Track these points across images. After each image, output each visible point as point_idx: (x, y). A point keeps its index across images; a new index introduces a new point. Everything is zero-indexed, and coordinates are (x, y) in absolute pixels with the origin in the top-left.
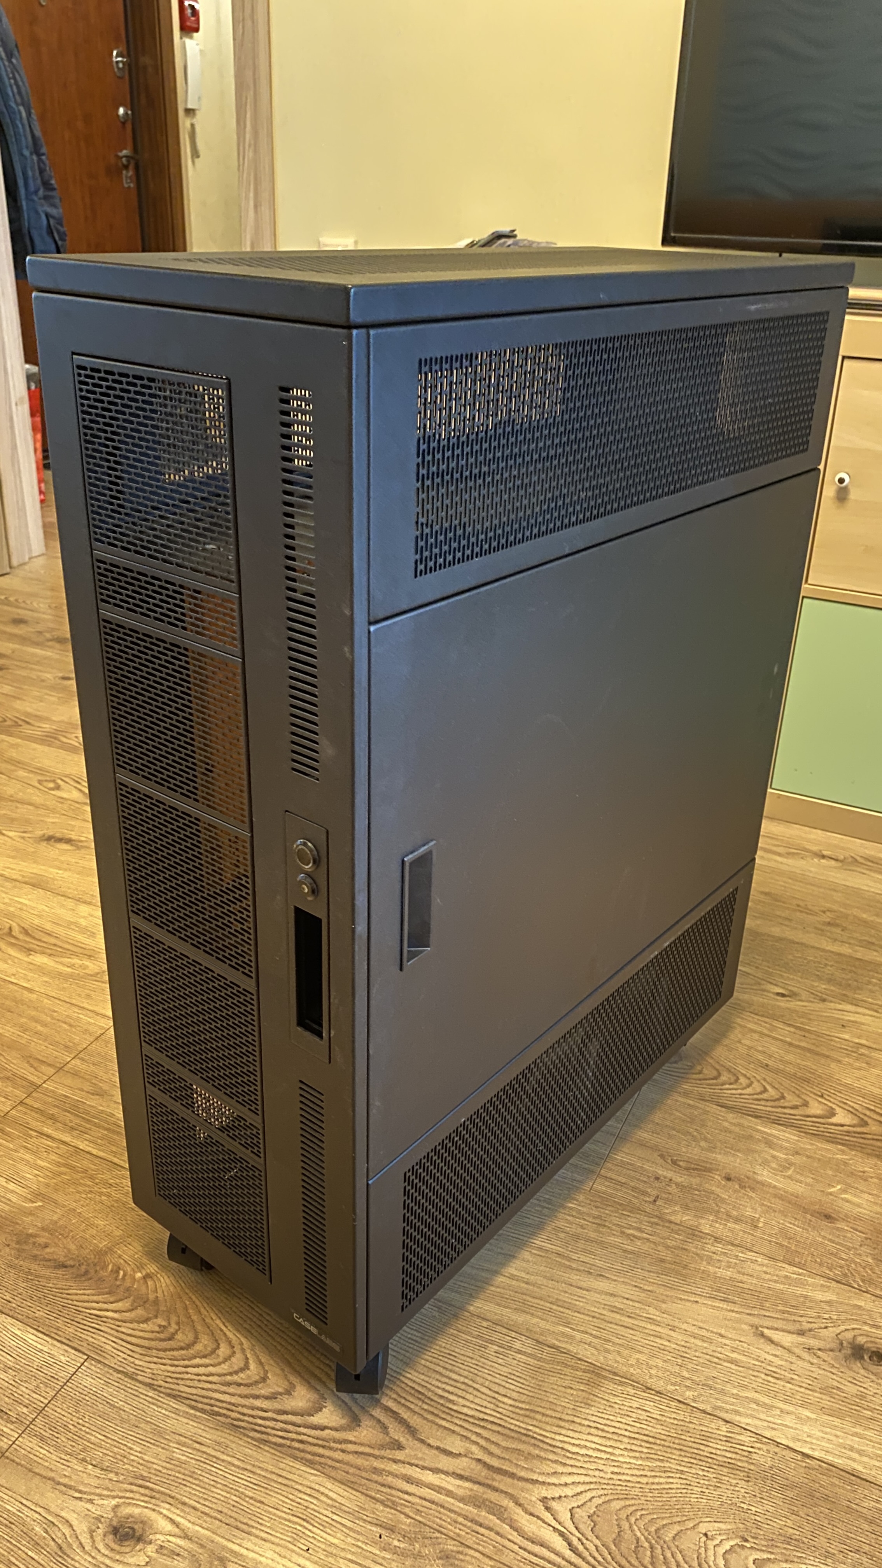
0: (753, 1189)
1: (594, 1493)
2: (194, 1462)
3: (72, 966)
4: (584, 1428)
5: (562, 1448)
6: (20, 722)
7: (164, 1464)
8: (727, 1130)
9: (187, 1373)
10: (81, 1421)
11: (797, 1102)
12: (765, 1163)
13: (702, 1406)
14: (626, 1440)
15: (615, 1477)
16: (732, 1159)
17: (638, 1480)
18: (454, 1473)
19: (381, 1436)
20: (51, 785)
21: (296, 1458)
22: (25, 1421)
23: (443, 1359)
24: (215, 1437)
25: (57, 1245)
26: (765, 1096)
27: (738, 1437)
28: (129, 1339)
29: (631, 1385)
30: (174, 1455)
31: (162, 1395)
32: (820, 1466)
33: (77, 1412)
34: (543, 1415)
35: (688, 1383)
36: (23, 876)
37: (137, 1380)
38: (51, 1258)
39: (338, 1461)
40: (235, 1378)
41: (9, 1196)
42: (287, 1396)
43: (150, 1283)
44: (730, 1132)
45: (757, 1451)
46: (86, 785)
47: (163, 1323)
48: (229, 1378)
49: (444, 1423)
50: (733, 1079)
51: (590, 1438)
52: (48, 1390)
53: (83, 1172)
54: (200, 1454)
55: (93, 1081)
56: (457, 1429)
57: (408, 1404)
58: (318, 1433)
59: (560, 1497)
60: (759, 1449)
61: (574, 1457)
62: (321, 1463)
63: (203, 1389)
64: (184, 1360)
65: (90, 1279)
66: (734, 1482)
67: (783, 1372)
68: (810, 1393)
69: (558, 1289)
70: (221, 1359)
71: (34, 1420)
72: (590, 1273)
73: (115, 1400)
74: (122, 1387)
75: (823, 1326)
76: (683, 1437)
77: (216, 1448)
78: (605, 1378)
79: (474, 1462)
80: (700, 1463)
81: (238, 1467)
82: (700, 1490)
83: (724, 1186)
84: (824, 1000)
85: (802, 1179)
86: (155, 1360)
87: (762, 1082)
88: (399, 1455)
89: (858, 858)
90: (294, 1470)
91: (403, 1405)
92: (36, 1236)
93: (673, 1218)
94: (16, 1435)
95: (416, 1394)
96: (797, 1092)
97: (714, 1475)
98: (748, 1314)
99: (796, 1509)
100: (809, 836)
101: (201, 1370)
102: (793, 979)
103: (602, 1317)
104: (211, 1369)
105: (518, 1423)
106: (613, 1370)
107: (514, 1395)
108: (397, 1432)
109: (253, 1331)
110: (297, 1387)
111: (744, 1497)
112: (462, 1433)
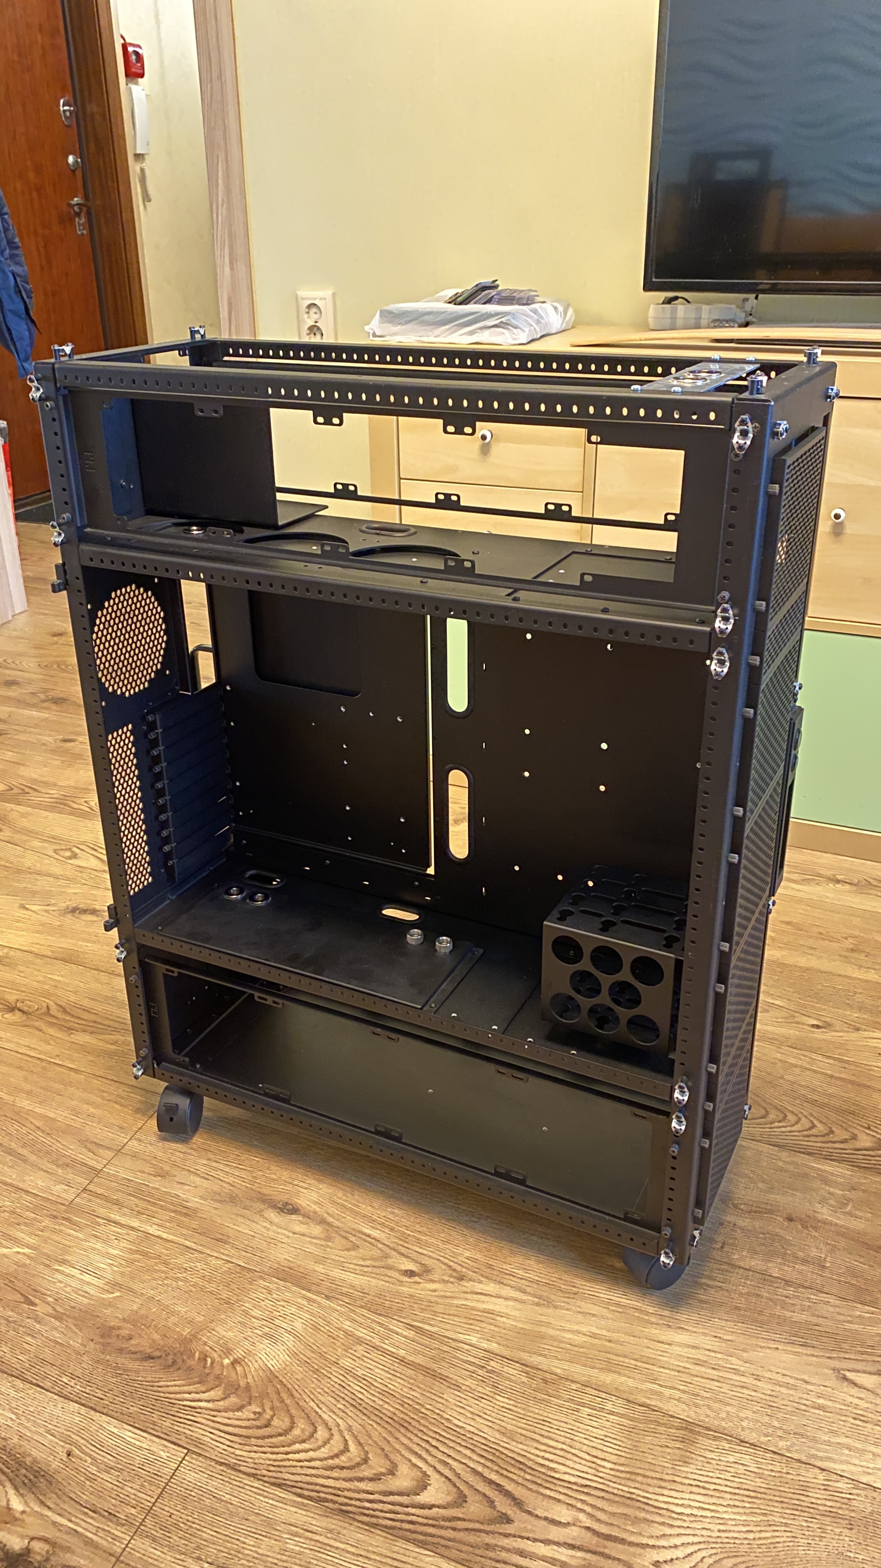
0: (815, 1228)
1: (704, 1553)
2: (308, 1551)
3: (115, 1043)
4: (685, 1487)
5: (667, 1510)
6: (27, 790)
7: (279, 1557)
8: (782, 1170)
9: (289, 1460)
10: (190, 1518)
11: (847, 1136)
12: (823, 1201)
13: (796, 1456)
14: (728, 1496)
15: (723, 1535)
16: (791, 1199)
17: (745, 1536)
18: (565, 1543)
19: (488, 1510)
20: (68, 854)
21: (408, 1540)
22: (134, 1522)
23: (538, 1426)
24: (324, 1524)
25: (140, 1336)
26: (814, 1132)
27: (835, 1484)
28: (227, 1429)
29: (726, 1439)
30: (288, 1546)
31: (266, 1485)
33: (185, 1508)
34: (644, 1476)
35: (780, 1433)
36: (53, 952)
37: (240, 1471)
38: (137, 1350)
39: (449, 1540)
40: (336, 1461)
41: (86, 1288)
42: (390, 1477)
43: (239, 1368)
44: (786, 1171)
45: (856, 1498)
46: (104, 852)
47: (258, 1410)
48: (330, 1462)
49: (548, 1492)
50: (781, 1116)
51: (692, 1496)
52: (153, 1488)
53: (156, 1258)
54: (313, 1543)
55: (153, 1162)
56: (561, 1497)
57: (510, 1475)
58: (426, 1512)
59: (672, 1560)
60: (857, 1495)
61: (680, 1517)
62: (433, 1543)
63: (307, 1475)
64: (283, 1446)
65: (179, 1369)
66: (838, 1530)
67: (870, 1415)
69: (641, 1345)
70: (320, 1443)
71: (143, 1520)
72: (670, 1326)
73: (221, 1493)
74: (226, 1479)
76: (782, 1489)
77: (329, 1535)
78: (698, 1434)
79: (583, 1530)
80: (802, 1514)
81: (353, 1554)
82: (806, 1542)
83: (788, 1227)
84: (858, 1029)
85: (860, 1214)
86: (255, 1448)
87: (810, 1117)
88: (509, 1529)
89: (871, 881)
90: (408, 1553)
91: (506, 1477)
92: (119, 1328)
93: (742, 1264)
94: (128, 1538)
95: (517, 1465)
96: (844, 1125)
97: (819, 1526)
98: (828, 1358)
100: (820, 861)
101: (302, 1456)
102: (825, 1010)
103: (687, 1371)
104: (311, 1454)
105: (620, 1487)
106: (706, 1425)
107: (613, 1458)
108: (503, 1505)
109: (347, 1411)
110: (399, 1467)
111: (849, 1545)
112: (567, 1501)
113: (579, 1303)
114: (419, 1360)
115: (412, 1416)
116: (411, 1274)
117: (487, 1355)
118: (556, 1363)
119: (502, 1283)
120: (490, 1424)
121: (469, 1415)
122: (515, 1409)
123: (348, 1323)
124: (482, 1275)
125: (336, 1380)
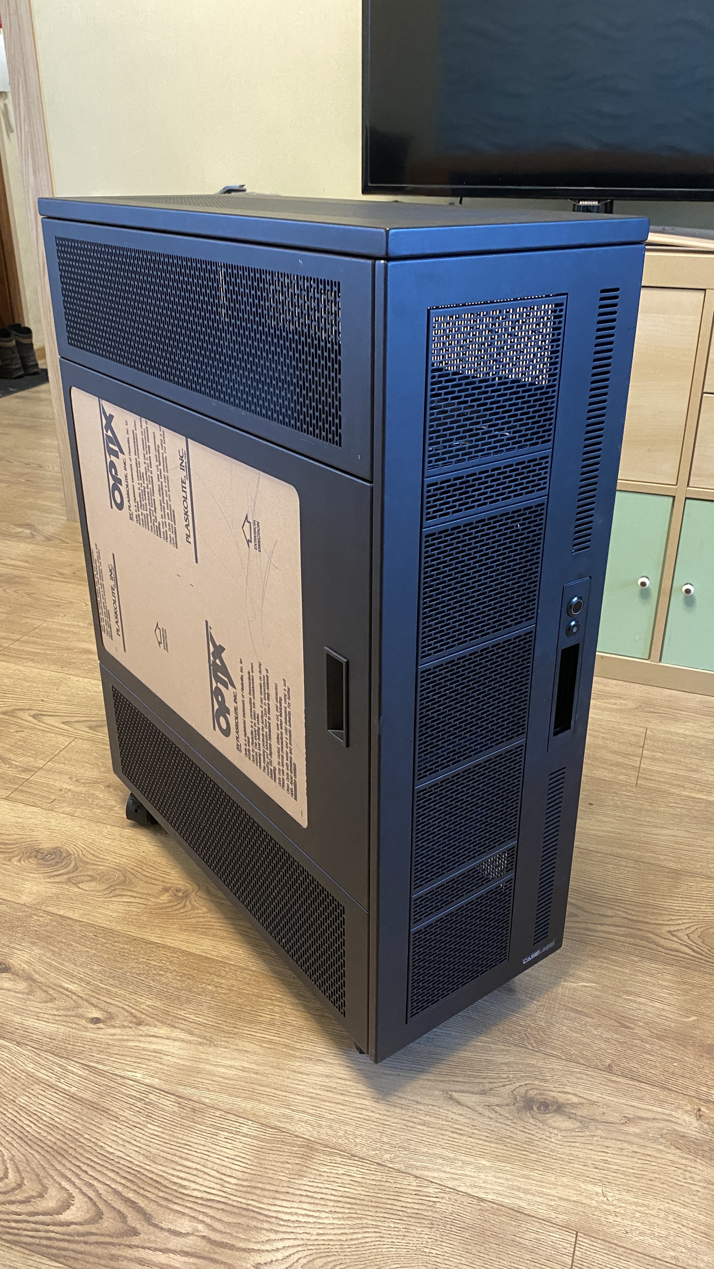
1: (301, 1254)
4: (296, 1197)
5: (276, 1218)
13: (397, 1166)
14: (332, 1204)
15: (320, 1238)
17: (339, 1237)
18: (181, 1251)
19: (120, 1225)
21: (43, 1255)
23: (180, 1149)
27: (426, 1190)
29: (339, 1154)
32: (492, 1208)
34: (262, 1189)
35: (387, 1147)
42: (39, 1199)
45: (440, 1200)
49: (176, 1207)
51: (301, 1205)
56: (187, 1211)
57: (146, 1193)
58: (64, 1229)
59: (272, 1261)
60: (442, 1198)
62: (65, 1257)
66: (419, 1230)
67: (466, 1129)
68: (487, 1144)
69: (283, 1076)
72: (311, 1059)
75: (501, 1084)
76: (380, 1195)
78: (317, 1150)
79: (199, 1240)
80: (393, 1216)
82: (390, 1240)
88: (135, 1241)
91: (143, 1195)
95: (154, 1184)
97: (404, 1226)
98: (440, 1081)
99: (469, 1247)
103: (318, 1097)
105: (240, 1200)
106: (325, 1143)
107: (239, 1174)
108: (134, 1220)
109: (14, 1143)
110: (50, 1190)
111: (428, 1242)
112: (191, 1214)
113: (238, 1042)
114: (86, 1095)
115: (71, 1145)
116: (96, 1021)
117: (148, 1089)
118: (207, 1094)
119: (175, 1027)
120: (137, 1149)
121: (121, 1142)
122: (163, 1135)
123: (31, 1065)
124: (158, 1020)
125: (10, 1116)
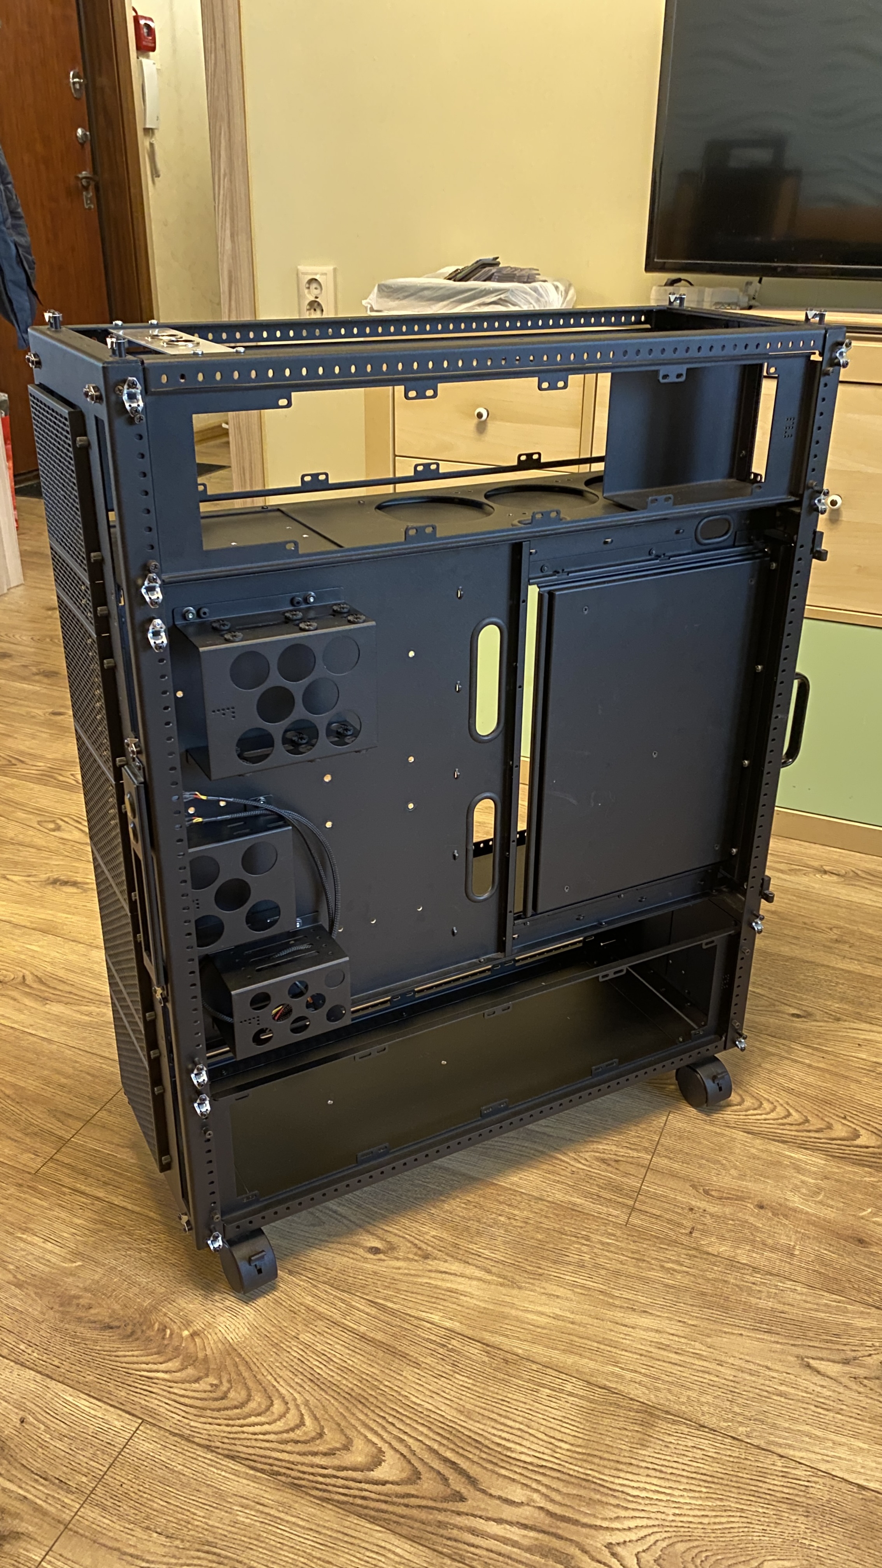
0: (786, 1216)
1: (658, 1536)
2: (258, 1524)
3: (89, 1014)
4: (642, 1470)
5: (622, 1492)
6: (14, 761)
7: (229, 1528)
8: (755, 1157)
9: (243, 1432)
10: (141, 1488)
11: (820, 1125)
12: (796, 1189)
13: (755, 1442)
14: (684, 1480)
15: (678, 1518)
16: (763, 1187)
17: (700, 1520)
18: (518, 1523)
19: (442, 1488)
20: (52, 826)
21: (360, 1516)
22: (85, 1491)
23: (497, 1405)
24: (276, 1498)
25: (100, 1305)
26: (789, 1120)
27: (793, 1471)
28: (182, 1400)
29: (685, 1423)
30: (238, 1518)
31: (220, 1456)
32: (876, 1497)
33: (137, 1478)
34: (601, 1458)
35: (740, 1419)
36: (32, 922)
37: (194, 1442)
38: (96, 1319)
39: (403, 1517)
40: (292, 1435)
41: (48, 1257)
42: (345, 1452)
43: (197, 1340)
44: (758, 1159)
45: (813, 1485)
46: (86, 824)
47: (215, 1382)
48: (285, 1435)
49: (503, 1472)
50: (757, 1104)
51: (649, 1480)
52: (105, 1457)
53: (121, 1229)
54: (263, 1516)
55: (122, 1133)
57: (466, 1453)
58: (379, 1488)
59: (625, 1542)
60: (816, 1483)
61: (634, 1500)
62: (385, 1519)
63: (261, 1448)
64: (239, 1419)
65: (137, 1339)
66: (794, 1518)
68: (860, 1422)
69: (604, 1328)
70: (276, 1416)
71: (94, 1489)
72: (634, 1310)
73: (173, 1464)
74: (179, 1450)
75: (866, 1353)
76: (740, 1474)
77: (281, 1509)
78: (658, 1417)
79: (537, 1511)
80: (759, 1500)
81: (303, 1528)
82: (762, 1527)
83: (758, 1214)
84: (838, 1020)
85: (832, 1203)
86: (210, 1420)
87: (785, 1105)
88: (461, 1507)
89: (859, 872)
90: (359, 1528)
91: (462, 1455)
92: (79, 1297)
93: (710, 1250)
94: (78, 1506)
95: (474, 1443)
96: (820, 1115)
97: (775, 1512)
98: (792, 1345)
99: (856, 1542)
100: (808, 851)
101: (257, 1429)
102: (806, 999)
103: (650, 1354)
104: (266, 1428)
105: (576, 1468)
106: (666, 1409)
107: (570, 1439)
108: (457, 1484)
109: (305, 1386)
110: (355, 1442)
111: (805, 1532)
112: (522, 1481)
113: (544, 1284)
114: (379, 1336)
115: (370, 1392)
116: (375, 1251)
117: (448, 1333)
118: (517, 1343)
119: (468, 1263)
120: (448, 1402)
121: (427, 1393)
122: (475, 1388)
123: (310, 1298)
124: (447, 1254)
125: (295, 1354)
